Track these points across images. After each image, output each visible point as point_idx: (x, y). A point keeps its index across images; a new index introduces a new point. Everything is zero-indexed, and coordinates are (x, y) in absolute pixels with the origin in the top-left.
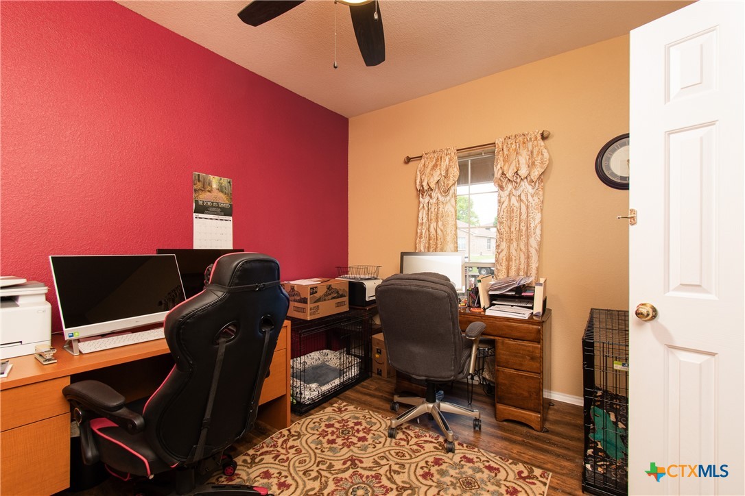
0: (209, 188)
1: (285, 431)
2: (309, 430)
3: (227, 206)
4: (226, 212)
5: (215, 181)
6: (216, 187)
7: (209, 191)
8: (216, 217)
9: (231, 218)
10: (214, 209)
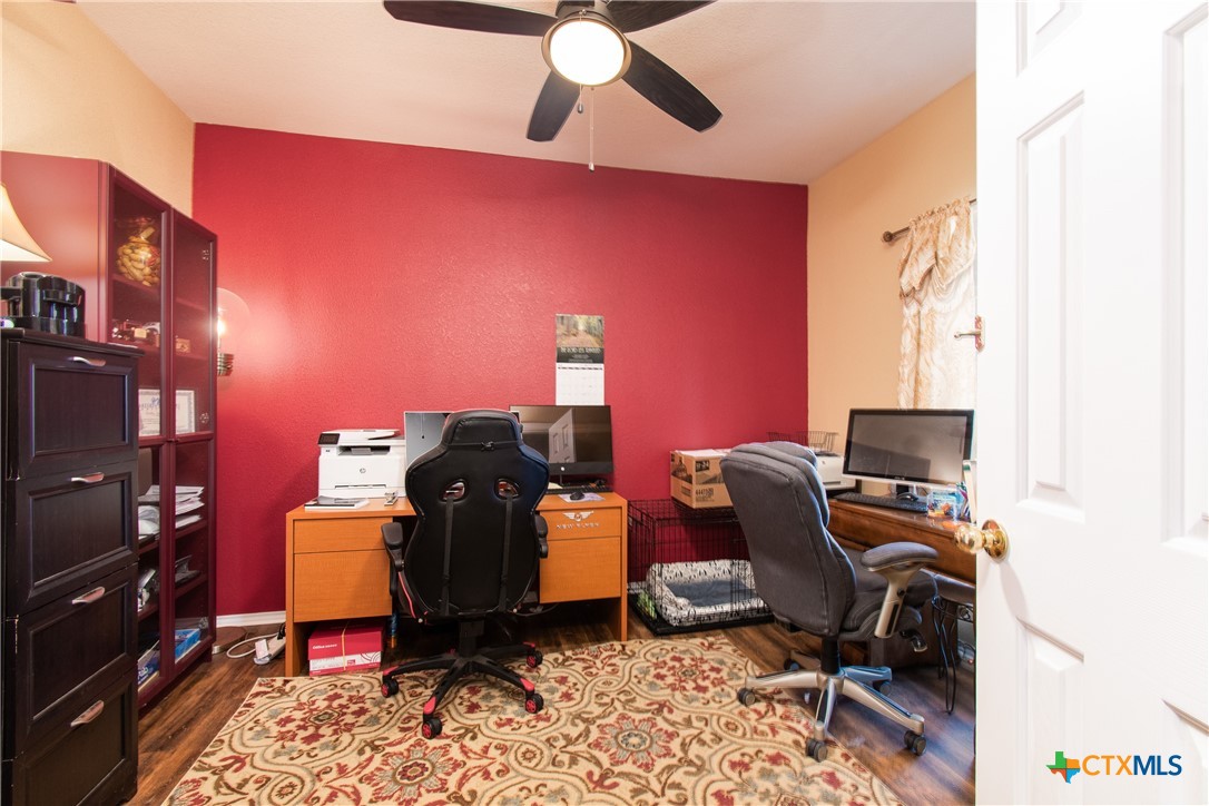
0: (574, 331)
1: (617, 645)
2: (648, 656)
3: (597, 351)
4: (596, 358)
5: (581, 321)
6: (583, 328)
7: (575, 335)
8: (583, 365)
9: (602, 366)
10: (580, 356)
